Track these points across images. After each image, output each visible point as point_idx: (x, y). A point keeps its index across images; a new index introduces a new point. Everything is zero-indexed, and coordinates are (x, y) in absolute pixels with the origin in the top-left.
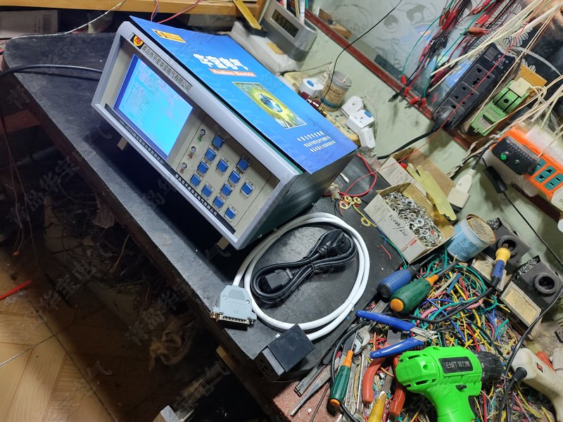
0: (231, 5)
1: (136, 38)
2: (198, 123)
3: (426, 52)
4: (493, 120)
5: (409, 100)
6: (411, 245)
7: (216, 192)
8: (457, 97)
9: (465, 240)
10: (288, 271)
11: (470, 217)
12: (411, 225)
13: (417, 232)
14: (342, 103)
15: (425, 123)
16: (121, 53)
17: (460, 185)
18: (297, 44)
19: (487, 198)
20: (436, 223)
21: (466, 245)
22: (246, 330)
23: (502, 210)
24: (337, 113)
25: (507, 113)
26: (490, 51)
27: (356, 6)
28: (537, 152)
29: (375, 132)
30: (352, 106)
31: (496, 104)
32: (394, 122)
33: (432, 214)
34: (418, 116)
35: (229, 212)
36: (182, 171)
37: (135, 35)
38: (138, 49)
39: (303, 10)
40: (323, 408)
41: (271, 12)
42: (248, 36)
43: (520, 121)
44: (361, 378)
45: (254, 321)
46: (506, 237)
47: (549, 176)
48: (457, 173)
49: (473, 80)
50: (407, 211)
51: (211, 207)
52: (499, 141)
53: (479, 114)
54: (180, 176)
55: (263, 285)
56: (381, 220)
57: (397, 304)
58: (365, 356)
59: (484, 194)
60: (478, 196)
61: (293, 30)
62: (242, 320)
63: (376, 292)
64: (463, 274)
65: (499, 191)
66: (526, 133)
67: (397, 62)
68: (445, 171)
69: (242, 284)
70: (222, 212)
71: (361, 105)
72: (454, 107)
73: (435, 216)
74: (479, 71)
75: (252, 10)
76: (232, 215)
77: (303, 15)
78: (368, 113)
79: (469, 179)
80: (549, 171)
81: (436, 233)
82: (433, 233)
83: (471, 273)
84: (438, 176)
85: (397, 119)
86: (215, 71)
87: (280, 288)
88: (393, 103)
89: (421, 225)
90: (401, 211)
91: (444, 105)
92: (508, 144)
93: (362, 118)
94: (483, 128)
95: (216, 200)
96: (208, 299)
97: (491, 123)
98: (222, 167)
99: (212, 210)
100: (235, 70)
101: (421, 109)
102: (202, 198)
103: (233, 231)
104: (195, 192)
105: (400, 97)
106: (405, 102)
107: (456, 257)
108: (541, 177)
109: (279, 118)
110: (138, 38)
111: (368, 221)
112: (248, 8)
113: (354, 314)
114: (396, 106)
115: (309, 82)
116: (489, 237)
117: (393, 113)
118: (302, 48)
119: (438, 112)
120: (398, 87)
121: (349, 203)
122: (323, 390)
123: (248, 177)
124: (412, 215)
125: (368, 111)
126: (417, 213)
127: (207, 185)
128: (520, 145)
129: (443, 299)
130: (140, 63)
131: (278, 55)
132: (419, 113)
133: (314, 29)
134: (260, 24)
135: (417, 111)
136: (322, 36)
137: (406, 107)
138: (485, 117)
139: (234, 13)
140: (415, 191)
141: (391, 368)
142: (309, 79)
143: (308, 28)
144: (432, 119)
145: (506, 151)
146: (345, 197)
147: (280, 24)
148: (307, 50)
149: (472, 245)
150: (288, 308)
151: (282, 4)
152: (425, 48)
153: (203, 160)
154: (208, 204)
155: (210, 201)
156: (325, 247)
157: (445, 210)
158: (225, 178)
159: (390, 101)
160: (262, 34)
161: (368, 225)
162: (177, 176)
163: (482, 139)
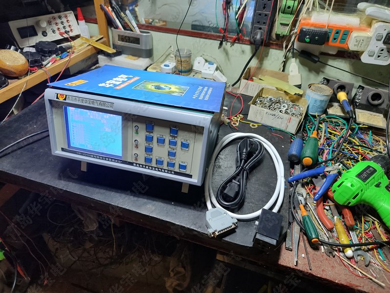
0: (90, 47)
1: (59, 95)
2: (130, 124)
3: (225, 7)
4: (288, 23)
5: (231, 41)
6: (289, 122)
7: (166, 159)
8: (259, 22)
9: (316, 101)
10: (233, 181)
11: (310, 86)
12: (280, 111)
13: (286, 113)
14: (192, 66)
15: (247, 48)
16: (54, 110)
17: (292, 71)
18: (144, 48)
19: (310, 70)
20: (293, 101)
21: (318, 104)
22: (235, 232)
23: (323, 72)
24: (192, 74)
25: (293, 14)
27: (165, 5)
28: (324, 26)
29: (221, 71)
30: (198, 64)
31: (284, 12)
32: (229, 60)
33: (288, 97)
34: (241, 47)
35: (181, 167)
36: (136, 159)
37: (57, 94)
38: (65, 101)
39: (135, 25)
40: (309, 249)
41: (117, 38)
42: (111, 60)
43: (303, 15)
44: (317, 217)
45: (237, 223)
46: (336, 86)
47: (339, 36)
48: (284, 66)
49: (262, 7)
50: (273, 104)
51: (168, 170)
52: (298, 33)
53: (277, 24)
54: (136, 164)
55: (226, 198)
56: (262, 119)
57: (307, 161)
58: (310, 203)
59: (307, 69)
60: (305, 72)
61: (137, 40)
62: (230, 227)
63: (289, 162)
64: (327, 122)
65: (315, 62)
66: (310, 19)
67: (210, 23)
68: (277, 70)
69: (214, 206)
70: (177, 169)
71: (204, 61)
72: (260, 29)
73: (290, 98)
75: (104, 43)
76: (184, 167)
77: (137, 29)
78: (211, 63)
79: (294, 65)
80: (337, 33)
81: (297, 107)
82: (295, 108)
83: (331, 118)
84: (274, 75)
85: (230, 56)
86: (118, 88)
87: (237, 194)
88: (222, 48)
89: (286, 108)
90: (269, 107)
91: (254, 31)
92: (306, 31)
93: (209, 68)
94: (285, 31)
95: (169, 164)
96: (200, 227)
97: (288, 25)
98: (161, 141)
99: (170, 172)
100: (127, 81)
101: (241, 42)
102: (158, 168)
103: (190, 176)
104: (152, 167)
105: (224, 43)
106: (229, 44)
107: (316, 114)
108: (335, 39)
109: (173, 92)
110: (61, 95)
111: (254, 124)
112: (101, 43)
113: (287, 183)
114: (224, 49)
115: (165, 66)
116: (328, 91)
117: (225, 54)
118: (148, 48)
119: (253, 37)
120: (219, 37)
121: (237, 121)
122: (301, 239)
123: (182, 137)
124: (277, 105)
125: (209, 62)
126: (279, 102)
127: (157, 158)
128: (312, 28)
129: (327, 143)
130: (70, 109)
131: (136, 61)
132: (241, 45)
133: (148, 33)
134: (114, 48)
135: (239, 45)
136: (155, 35)
137: (231, 46)
138: (282, 24)
139: (94, 51)
140: (269, 90)
141: (329, 201)
142: (164, 64)
143: (144, 34)
144: (251, 43)
145: (306, 36)
146: (232, 118)
147: (126, 42)
148: (151, 48)
149: (321, 101)
150: (249, 203)
151: (120, 29)
152: (223, 5)
153: (146, 145)
154: (165, 170)
155: (165, 167)
156: (244, 153)
157: (294, 91)
158: (167, 147)
159: (219, 49)
160: (118, 54)
161: (256, 126)
162: (135, 164)
163: (287, 38)
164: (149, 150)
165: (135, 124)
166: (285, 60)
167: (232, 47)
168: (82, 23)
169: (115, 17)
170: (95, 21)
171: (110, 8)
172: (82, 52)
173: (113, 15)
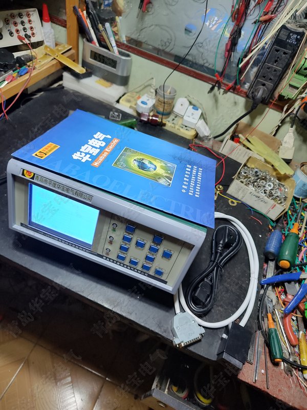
0: (54, 62)
1: (25, 172)
2: (108, 220)
3: (228, 48)
4: (298, 86)
5: (225, 88)
6: (272, 208)
7: (141, 261)
8: (264, 77)
9: (304, 184)
10: (206, 279)
11: (302, 165)
12: (264, 190)
13: (271, 195)
14: (172, 106)
15: (241, 100)
16: (17, 185)
17: (286, 142)
18: (119, 74)
20: (279, 179)
21: (306, 188)
22: (201, 341)
24: (172, 117)
26: (282, 32)
27: (156, 25)
29: (205, 120)
30: (181, 105)
31: (298, 72)
32: (217, 108)
33: (274, 174)
34: (235, 98)
35: (157, 272)
36: (107, 254)
37: (24, 170)
38: (32, 180)
39: (114, 44)
40: (270, 364)
41: (88, 54)
45: (204, 334)
49: (273, 60)
50: (258, 179)
51: (141, 271)
52: (306, 101)
53: (285, 82)
54: (107, 258)
57: (285, 264)
58: (277, 309)
61: (113, 63)
62: (197, 338)
63: (264, 257)
68: (268, 132)
69: (182, 310)
70: (152, 272)
71: (188, 103)
72: (264, 85)
73: (277, 174)
74: (277, 51)
75: (70, 57)
76: (161, 273)
77: (116, 49)
78: (195, 108)
79: (291, 136)
81: (283, 188)
82: (281, 190)
84: (264, 138)
85: (219, 104)
86: (95, 164)
88: (212, 94)
89: (271, 188)
90: (253, 183)
91: (256, 86)
93: (193, 114)
94: (292, 94)
95: (143, 267)
97: (298, 88)
98: (140, 245)
99: (143, 273)
100: (105, 147)
101: (236, 92)
102: (131, 267)
103: (165, 282)
104: (124, 264)
105: (216, 88)
106: (222, 91)
107: (301, 198)
109: (159, 176)
110: (28, 171)
111: (234, 201)
112: (67, 57)
113: (260, 285)
114: (215, 95)
115: (143, 102)
117: (214, 101)
118: (125, 75)
119: (253, 93)
120: (212, 80)
123: (165, 247)
124: (262, 182)
125: (194, 105)
126: (265, 179)
127: (132, 258)
129: (306, 238)
130: (34, 187)
131: (109, 88)
132: (235, 95)
133: (128, 56)
134: (83, 67)
135: (233, 94)
136: (136, 59)
137: (223, 94)
138: (291, 86)
140: (255, 160)
141: (298, 311)
142: (141, 100)
143: (124, 58)
144: (247, 96)
147: (99, 61)
148: (128, 75)
150: (218, 306)
151: (95, 44)
152: (227, 44)
153: (122, 243)
154: (138, 270)
155: (139, 267)
156: (221, 245)
157: (284, 170)
158: (145, 251)
159: (209, 93)
160: (88, 75)
161: (235, 204)
162: (105, 258)
163: (291, 102)
164: (124, 249)
165: (113, 222)
166: (280, 125)
167: (225, 95)
168: (48, 25)
169: (90, 26)
170: (64, 24)
171: (85, 12)
172: (45, 68)
173: (88, 23)
